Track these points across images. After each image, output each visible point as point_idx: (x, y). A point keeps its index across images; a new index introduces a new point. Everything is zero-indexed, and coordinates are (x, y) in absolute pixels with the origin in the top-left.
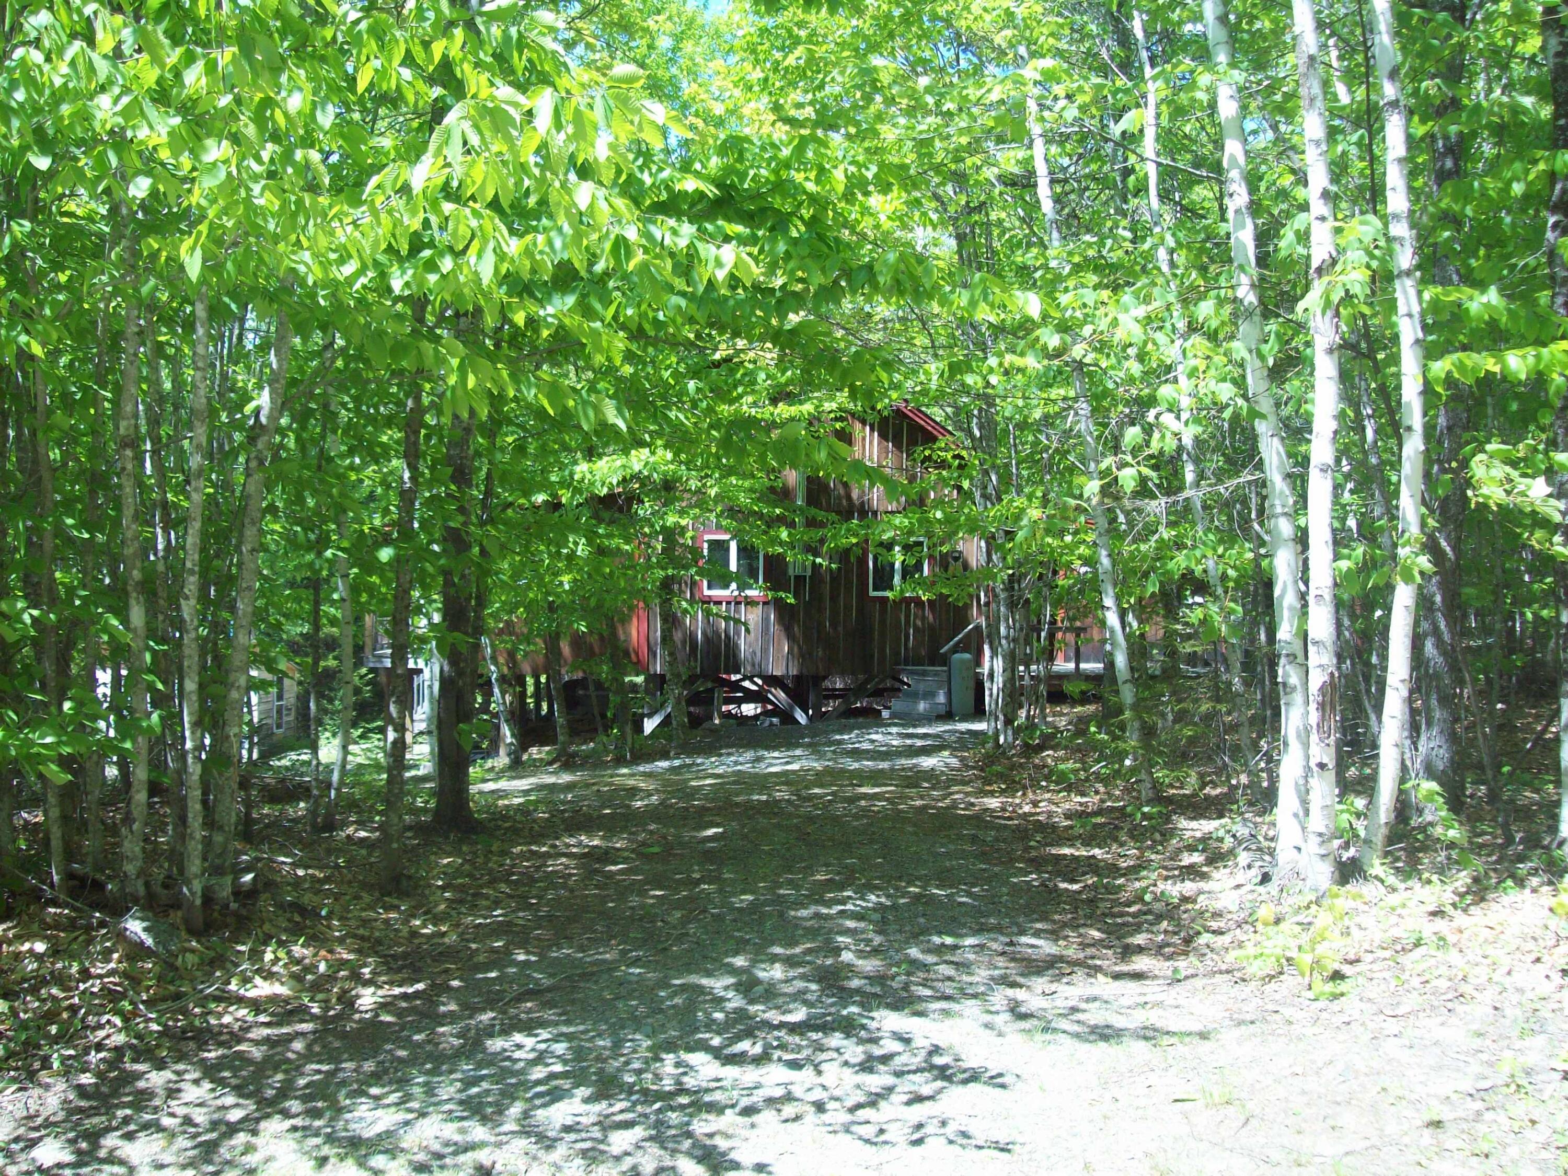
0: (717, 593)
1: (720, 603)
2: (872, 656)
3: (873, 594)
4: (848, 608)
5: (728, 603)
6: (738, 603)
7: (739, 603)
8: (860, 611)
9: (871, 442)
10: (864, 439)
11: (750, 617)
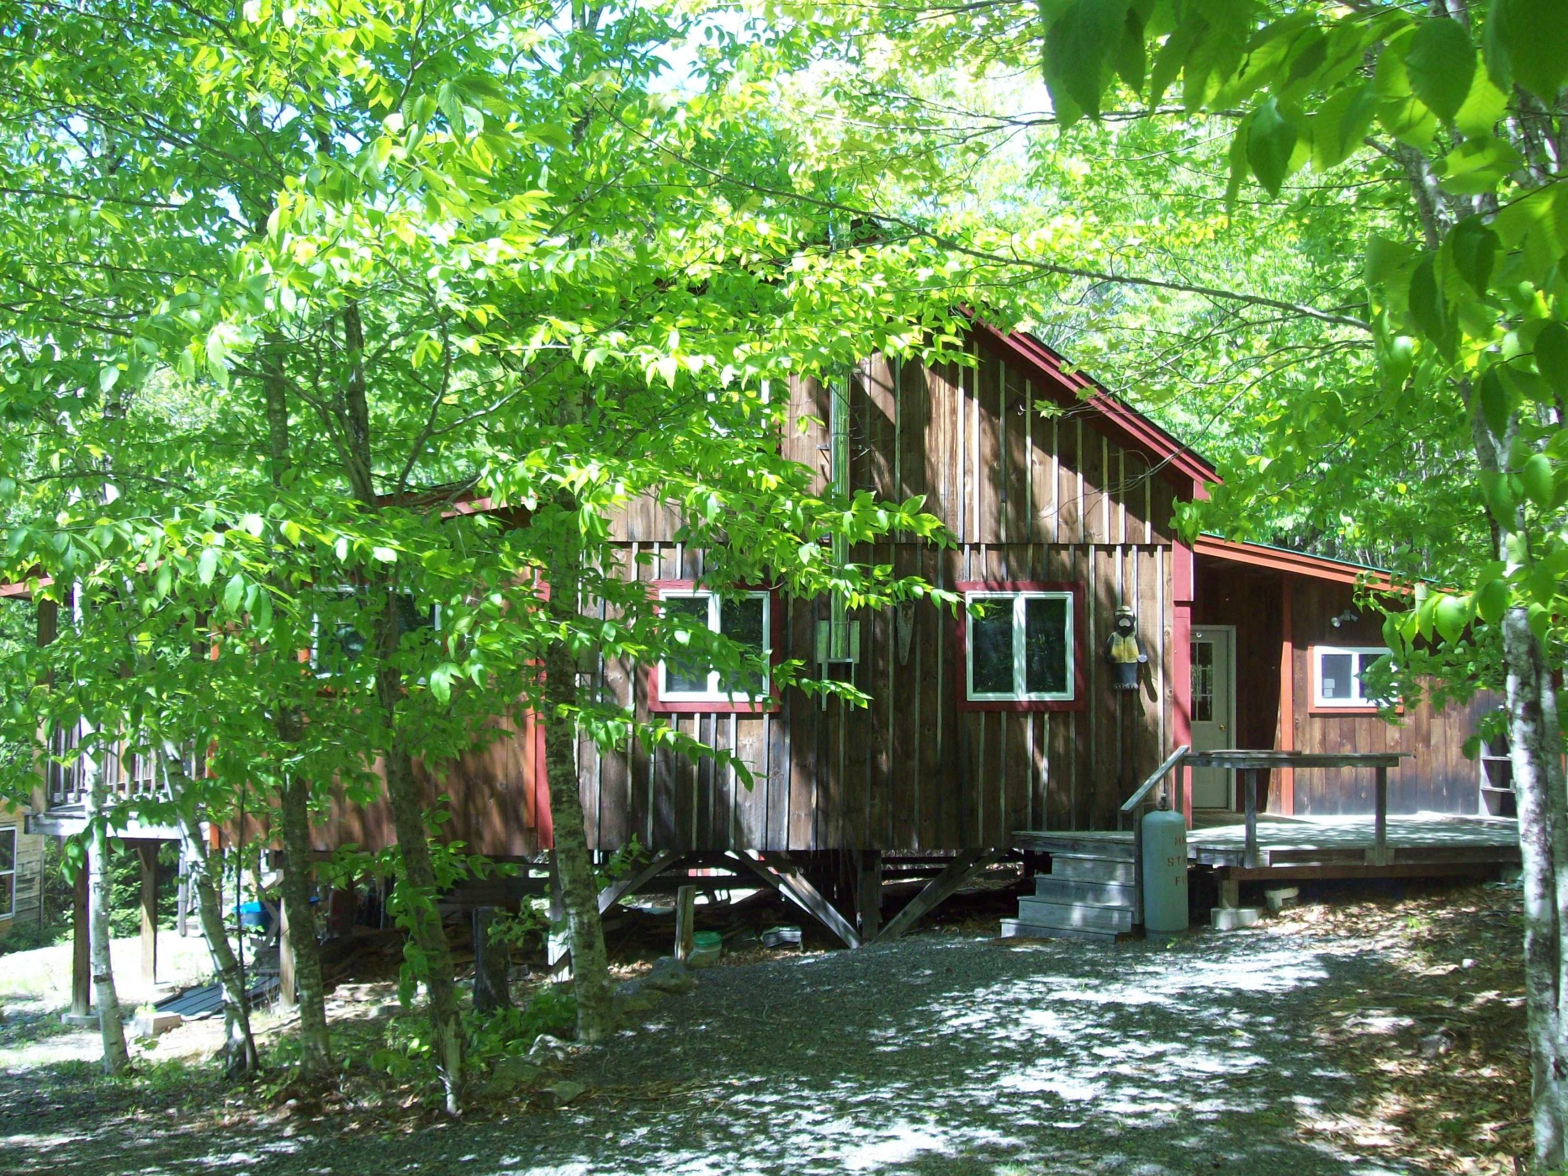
0: (682, 697)
1: (689, 716)
2: (973, 812)
3: (973, 696)
4: (928, 723)
5: (705, 716)
6: (723, 716)
7: (726, 715)
8: (952, 728)
9: (966, 417)
10: (954, 411)
11: (745, 740)
